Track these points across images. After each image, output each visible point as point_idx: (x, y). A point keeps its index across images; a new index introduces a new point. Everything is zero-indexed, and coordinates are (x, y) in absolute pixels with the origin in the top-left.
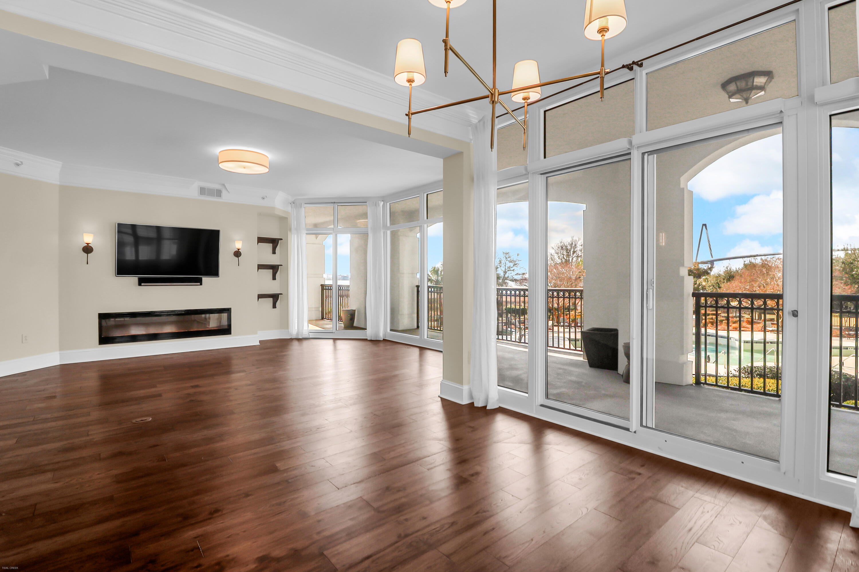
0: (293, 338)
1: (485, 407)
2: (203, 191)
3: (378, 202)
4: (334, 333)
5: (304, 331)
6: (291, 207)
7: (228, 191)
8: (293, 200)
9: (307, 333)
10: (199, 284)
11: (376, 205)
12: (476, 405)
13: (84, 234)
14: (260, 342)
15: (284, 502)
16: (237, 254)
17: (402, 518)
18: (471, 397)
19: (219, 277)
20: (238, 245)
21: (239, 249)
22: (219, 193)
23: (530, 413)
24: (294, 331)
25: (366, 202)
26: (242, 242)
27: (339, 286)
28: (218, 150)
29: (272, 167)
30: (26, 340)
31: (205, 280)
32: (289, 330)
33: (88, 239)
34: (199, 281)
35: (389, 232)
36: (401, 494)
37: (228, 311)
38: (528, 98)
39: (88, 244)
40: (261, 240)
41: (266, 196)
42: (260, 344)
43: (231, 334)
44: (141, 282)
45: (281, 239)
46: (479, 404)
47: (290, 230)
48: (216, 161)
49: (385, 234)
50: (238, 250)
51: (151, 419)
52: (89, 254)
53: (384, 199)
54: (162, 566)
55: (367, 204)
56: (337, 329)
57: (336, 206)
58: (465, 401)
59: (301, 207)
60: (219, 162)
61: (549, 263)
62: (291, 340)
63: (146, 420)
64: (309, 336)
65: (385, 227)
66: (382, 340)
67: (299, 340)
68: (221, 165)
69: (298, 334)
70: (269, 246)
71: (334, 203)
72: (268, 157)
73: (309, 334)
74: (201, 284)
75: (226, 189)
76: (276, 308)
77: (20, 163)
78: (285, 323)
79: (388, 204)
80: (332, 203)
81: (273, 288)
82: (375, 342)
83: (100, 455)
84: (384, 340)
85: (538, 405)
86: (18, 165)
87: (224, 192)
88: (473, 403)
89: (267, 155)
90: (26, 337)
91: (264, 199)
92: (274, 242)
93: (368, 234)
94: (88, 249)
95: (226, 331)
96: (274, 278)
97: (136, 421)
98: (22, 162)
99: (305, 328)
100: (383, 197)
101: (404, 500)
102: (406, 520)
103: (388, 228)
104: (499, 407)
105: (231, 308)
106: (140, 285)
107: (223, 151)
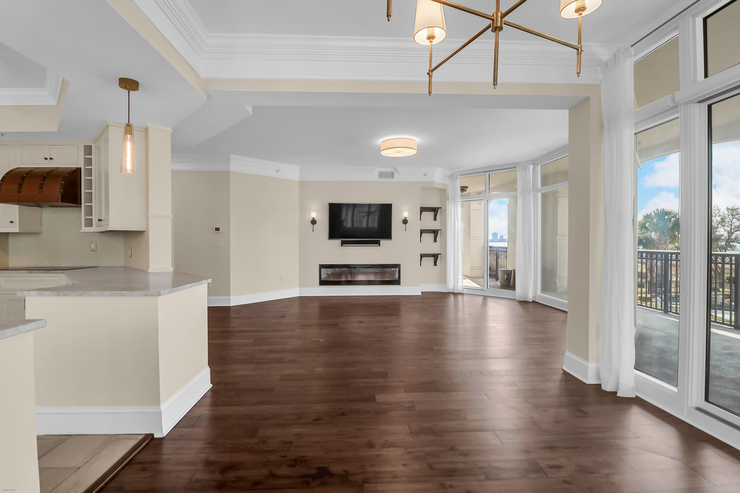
0: (450, 292)
1: (615, 393)
2: (381, 175)
3: (528, 166)
4: (485, 290)
5: (459, 287)
6: (449, 180)
7: (398, 172)
8: (451, 174)
9: (462, 289)
10: (378, 245)
11: (526, 169)
12: (603, 388)
13: (311, 212)
14: (422, 293)
15: (364, 429)
16: (405, 222)
17: (448, 483)
18: (599, 378)
19: (392, 240)
20: (406, 214)
21: (406, 218)
22: (392, 175)
23: (679, 414)
24: (450, 287)
25: (516, 167)
26: (408, 212)
27: (490, 247)
28: (380, 141)
29: (420, 149)
30: (282, 279)
31: (383, 242)
32: (447, 285)
33: (314, 215)
34: (378, 243)
35: (539, 195)
36: (461, 459)
37: (398, 266)
38: (582, 8)
39: (313, 218)
40: (423, 210)
41: (427, 173)
42: (421, 295)
43: (400, 285)
44: (343, 243)
45: (441, 208)
46: (608, 387)
47: (448, 200)
48: (379, 150)
49: (535, 196)
51: (323, 340)
52: (314, 225)
53: (534, 162)
54: (267, 447)
55: (517, 169)
56: (488, 288)
57: (487, 174)
58: (590, 380)
59: (457, 179)
60: (381, 151)
61: (715, 219)
62: (448, 293)
63: (319, 340)
64: (463, 292)
65: (535, 189)
66: (531, 301)
67: (455, 294)
68: (382, 153)
69: (453, 289)
70: (432, 214)
71: (486, 171)
72: (416, 141)
73: (463, 290)
74: (379, 246)
75: (397, 171)
76: (436, 265)
77: (279, 170)
78: (443, 279)
79: (539, 166)
80: (483, 172)
81: (434, 248)
82: (524, 303)
83: (283, 359)
84: (533, 301)
85: (691, 407)
86: (278, 171)
87: (396, 174)
88: (600, 385)
89: (416, 140)
90: (282, 277)
91: (425, 175)
92: (435, 210)
93: (517, 198)
94: (314, 222)
95: (397, 282)
96: (435, 240)
97: (314, 341)
98: (280, 169)
99: (460, 284)
100: (534, 160)
101: (461, 466)
102: (451, 487)
103: (538, 191)
104: (636, 396)
105: (400, 264)
106: (342, 246)
107: (383, 141)
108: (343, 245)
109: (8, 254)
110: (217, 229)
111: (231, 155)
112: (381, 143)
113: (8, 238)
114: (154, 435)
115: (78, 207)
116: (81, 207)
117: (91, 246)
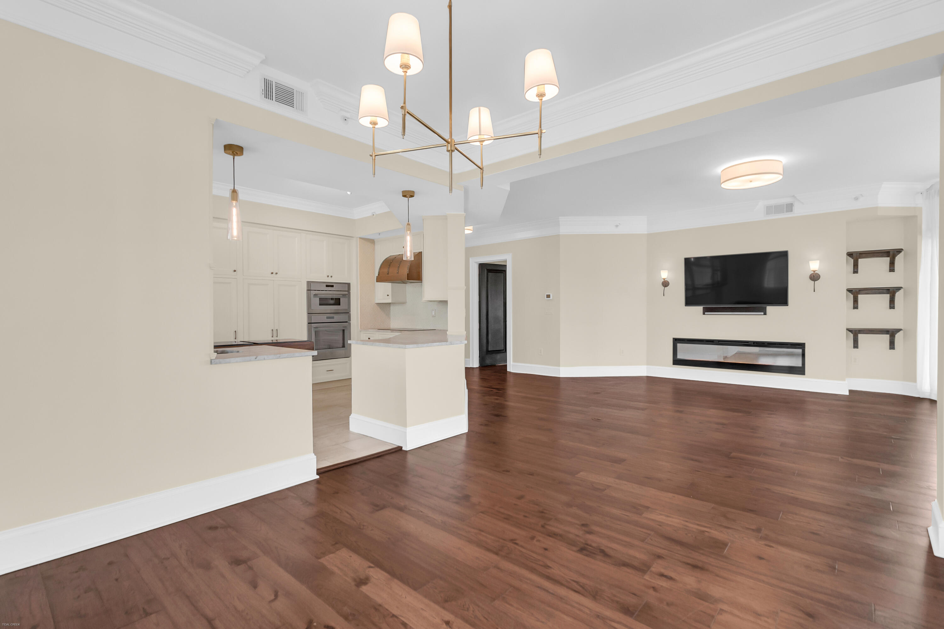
0: (923, 397)
2: (770, 210)
6: (923, 198)
10: (763, 313)
13: (661, 271)
14: (851, 391)
16: (815, 277)
19: (788, 306)
20: (814, 266)
22: (790, 207)
28: (719, 170)
31: (771, 308)
32: (917, 385)
33: (664, 275)
34: (763, 311)
37: (801, 346)
40: (859, 255)
41: (861, 195)
42: (849, 394)
43: (804, 375)
44: (706, 310)
45: (904, 249)
47: (918, 235)
50: (813, 272)
60: (721, 182)
62: (921, 399)
68: (723, 186)
70: (882, 261)
74: (765, 314)
75: (799, 200)
76: (892, 349)
81: (889, 320)
87: (797, 206)
91: (857, 199)
92: (890, 254)
94: (665, 284)
95: (800, 371)
96: (892, 305)
98: (619, 223)
105: (804, 344)
106: (704, 314)
107: (724, 170)
108: (706, 313)
109: (390, 318)
110: (548, 296)
111: (560, 217)
112: (722, 172)
113: (390, 307)
114: (403, 448)
115: (420, 282)
116: (422, 282)
117: (432, 313)
